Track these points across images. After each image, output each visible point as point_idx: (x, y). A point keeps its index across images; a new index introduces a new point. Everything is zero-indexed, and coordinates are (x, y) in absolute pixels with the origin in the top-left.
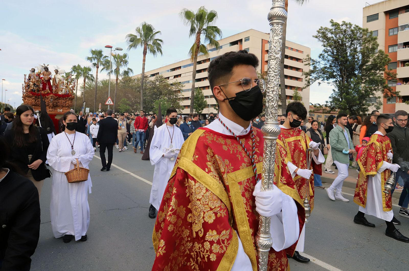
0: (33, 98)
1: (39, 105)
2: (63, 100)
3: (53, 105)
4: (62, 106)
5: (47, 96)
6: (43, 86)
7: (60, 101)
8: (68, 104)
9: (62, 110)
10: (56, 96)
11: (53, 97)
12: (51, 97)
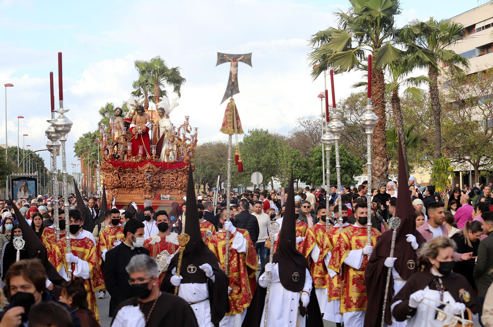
0: (115, 172)
1: (125, 187)
2: (171, 175)
3: (151, 185)
4: (169, 188)
5: (140, 168)
6: (133, 146)
7: (165, 176)
8: (182, 182)
9: (168, 196)
10: (157, 166)
11: (152, 169)
12: (147, 170)
